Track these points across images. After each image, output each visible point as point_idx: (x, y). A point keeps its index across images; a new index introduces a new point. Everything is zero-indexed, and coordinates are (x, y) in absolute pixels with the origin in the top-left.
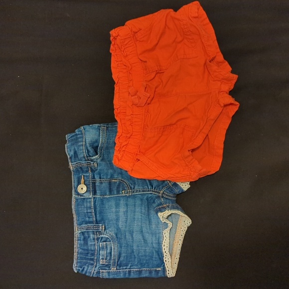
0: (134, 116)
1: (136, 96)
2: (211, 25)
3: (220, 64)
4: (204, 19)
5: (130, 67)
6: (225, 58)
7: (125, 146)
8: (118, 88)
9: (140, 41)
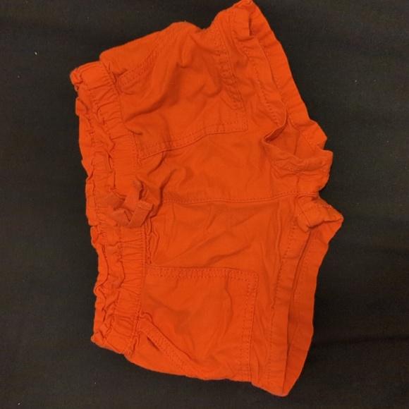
0: (124, 245)
1: (122, 211)
2: (280, 46)
3: (303, 128)
4: (266, 35)
5: (111, 144)
6: (311, 117)
7: (112, 306)
8: (92, 185)
9: (126, 93)
